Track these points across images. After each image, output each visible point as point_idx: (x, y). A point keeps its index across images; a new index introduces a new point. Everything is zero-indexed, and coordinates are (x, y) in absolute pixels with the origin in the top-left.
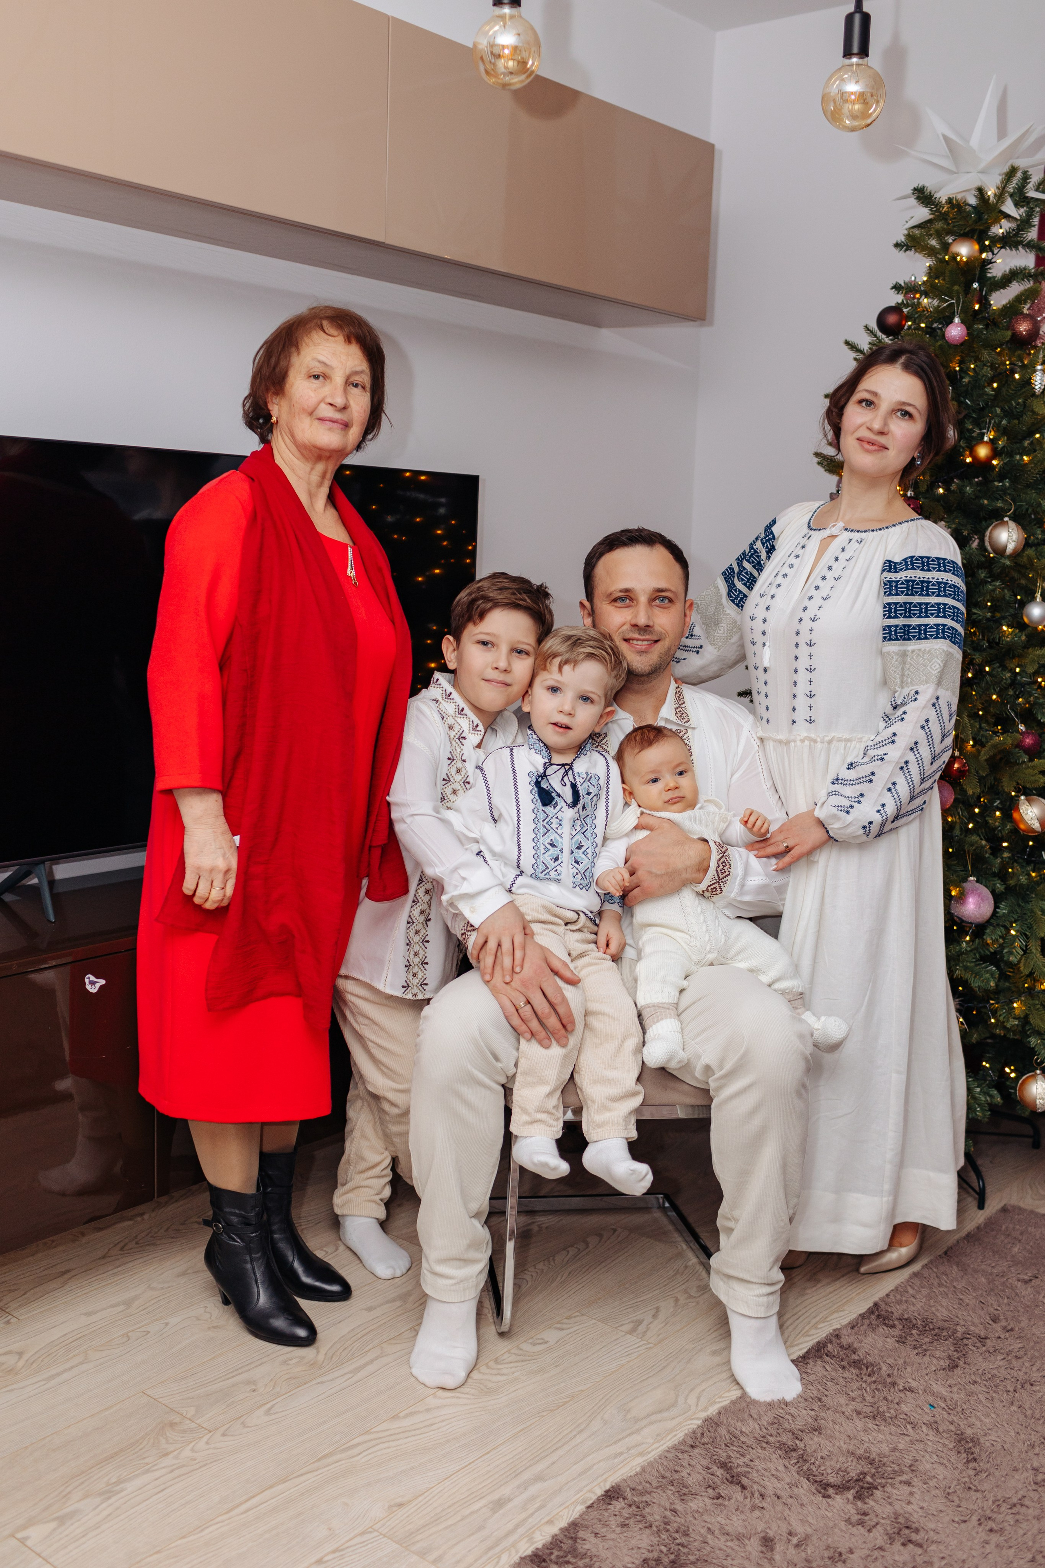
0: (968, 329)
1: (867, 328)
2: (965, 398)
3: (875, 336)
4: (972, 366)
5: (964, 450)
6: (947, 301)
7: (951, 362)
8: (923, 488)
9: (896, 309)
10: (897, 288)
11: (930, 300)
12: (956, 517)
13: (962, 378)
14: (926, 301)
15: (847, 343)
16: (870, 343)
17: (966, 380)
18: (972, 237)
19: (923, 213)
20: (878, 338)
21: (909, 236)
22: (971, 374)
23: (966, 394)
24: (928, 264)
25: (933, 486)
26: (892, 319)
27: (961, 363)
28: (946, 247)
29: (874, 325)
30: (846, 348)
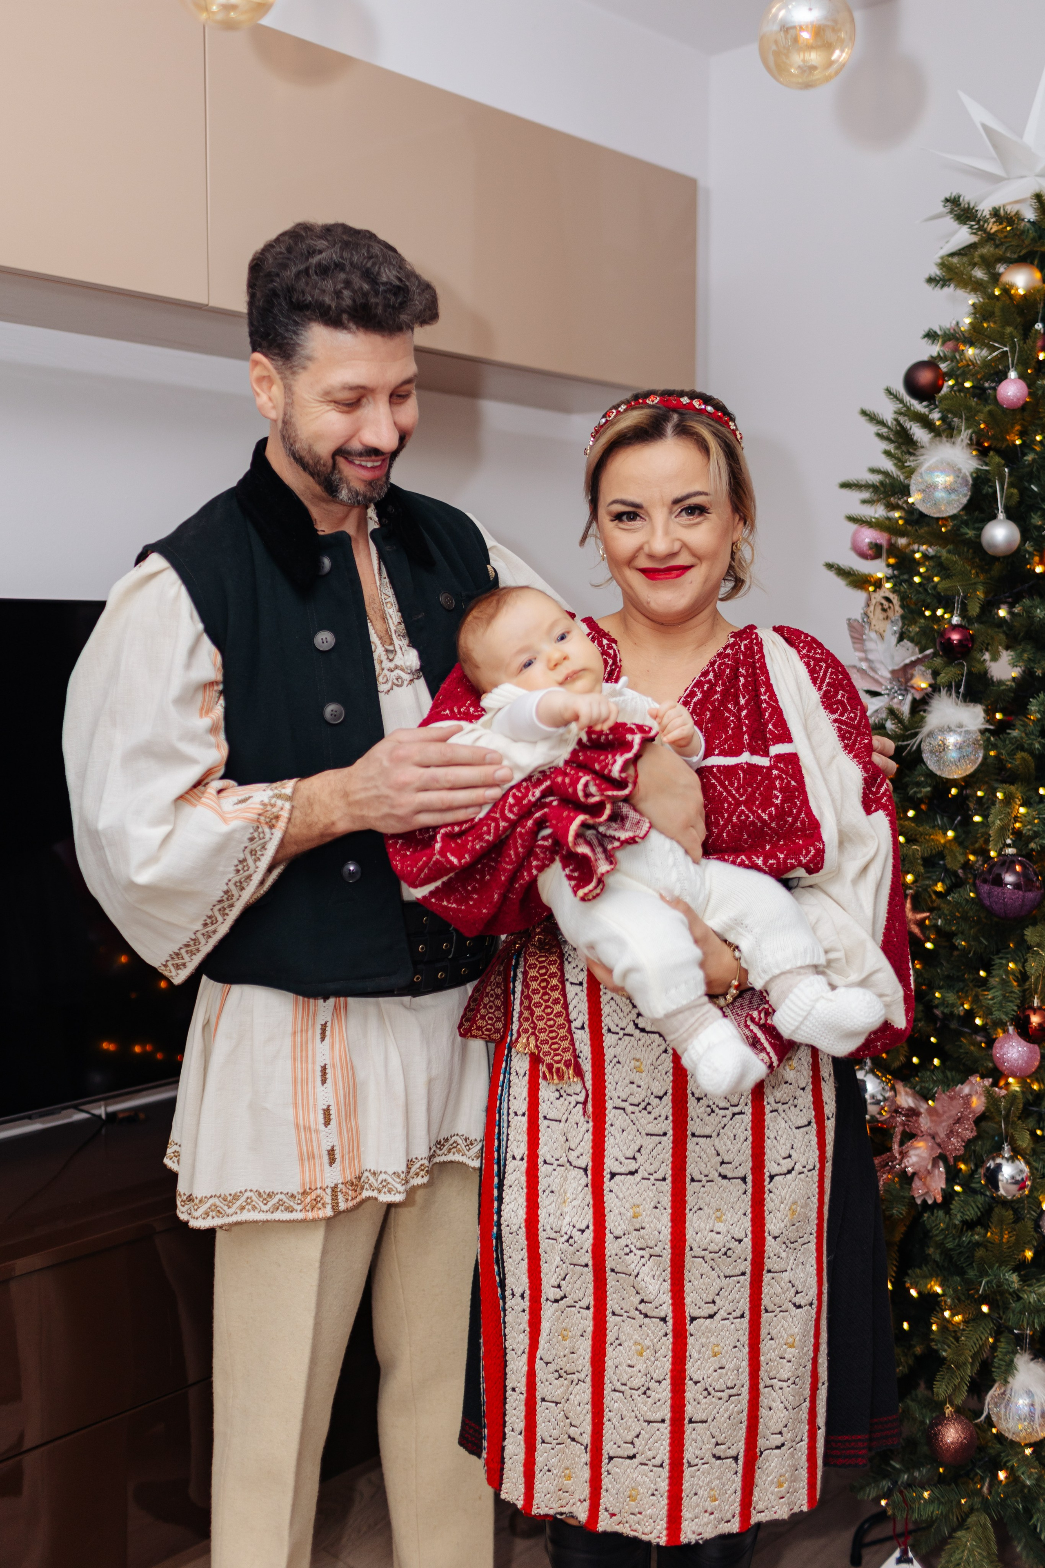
0: (1029, 386)
1: (889, 391)
2: (1031, 483)
3: (901, 401)
4: (1038, 438)
5: (1032, 555)
6: (999, 348)
7: (1008, 434)
8: (974, 609)
9: (931, 364)
10: (931, 336)
11: (977, 351)
12: (1024, 651)
13: (1024, 454)
14: (971, 352)
15: (864, 413)
16: (896, 412)
17: (1029, 458)
18: (1032, 263)
19: (963, 236)
20: (905, 405)
21: (943, 265)
22: (1038, 448)
23: (1031, 477)
24: (971, 302)
25: (989, 607)
26: (925, 377)
27: (1021, 435)
28: (995, 278)
29: (899, 387)
30: (863, 420)
